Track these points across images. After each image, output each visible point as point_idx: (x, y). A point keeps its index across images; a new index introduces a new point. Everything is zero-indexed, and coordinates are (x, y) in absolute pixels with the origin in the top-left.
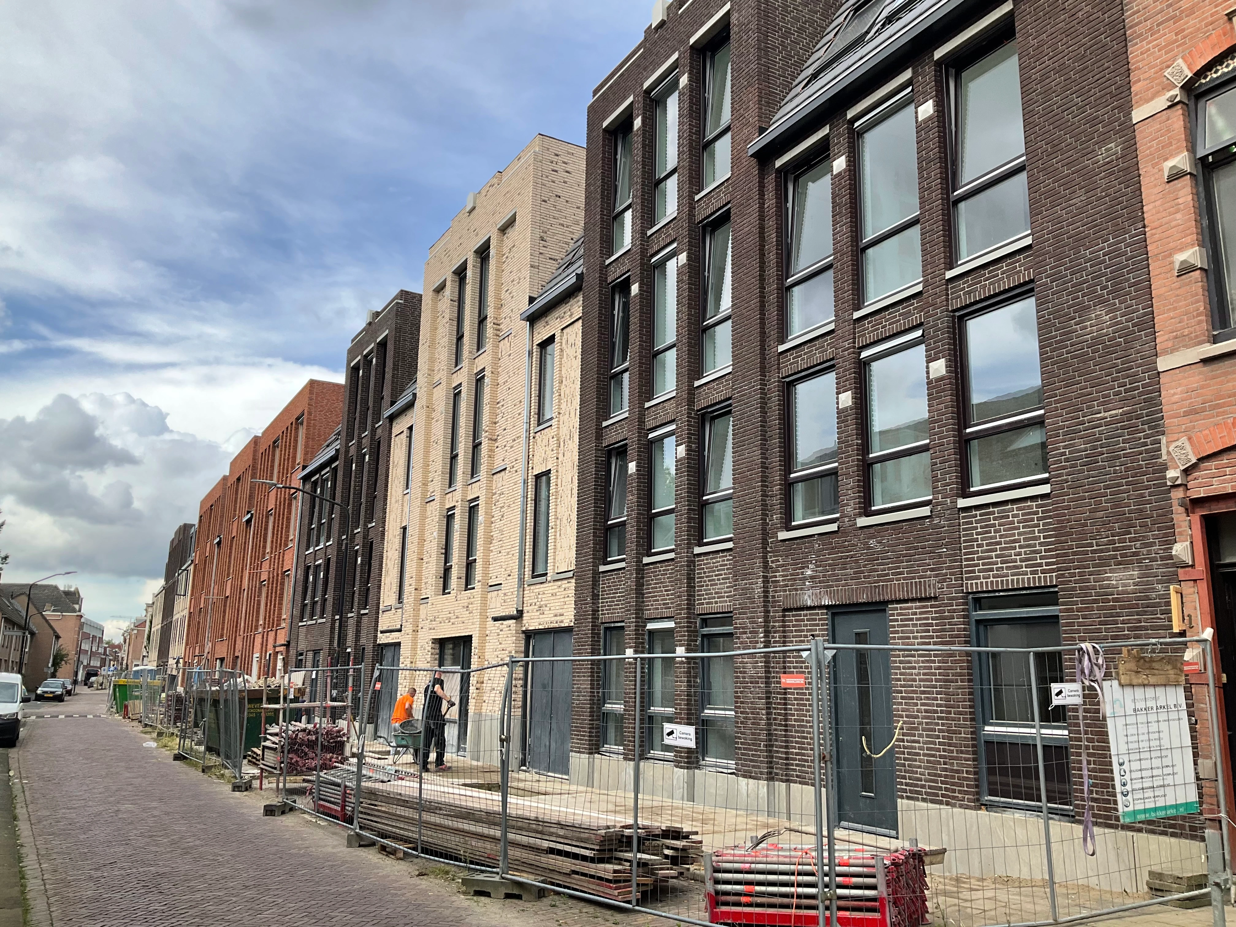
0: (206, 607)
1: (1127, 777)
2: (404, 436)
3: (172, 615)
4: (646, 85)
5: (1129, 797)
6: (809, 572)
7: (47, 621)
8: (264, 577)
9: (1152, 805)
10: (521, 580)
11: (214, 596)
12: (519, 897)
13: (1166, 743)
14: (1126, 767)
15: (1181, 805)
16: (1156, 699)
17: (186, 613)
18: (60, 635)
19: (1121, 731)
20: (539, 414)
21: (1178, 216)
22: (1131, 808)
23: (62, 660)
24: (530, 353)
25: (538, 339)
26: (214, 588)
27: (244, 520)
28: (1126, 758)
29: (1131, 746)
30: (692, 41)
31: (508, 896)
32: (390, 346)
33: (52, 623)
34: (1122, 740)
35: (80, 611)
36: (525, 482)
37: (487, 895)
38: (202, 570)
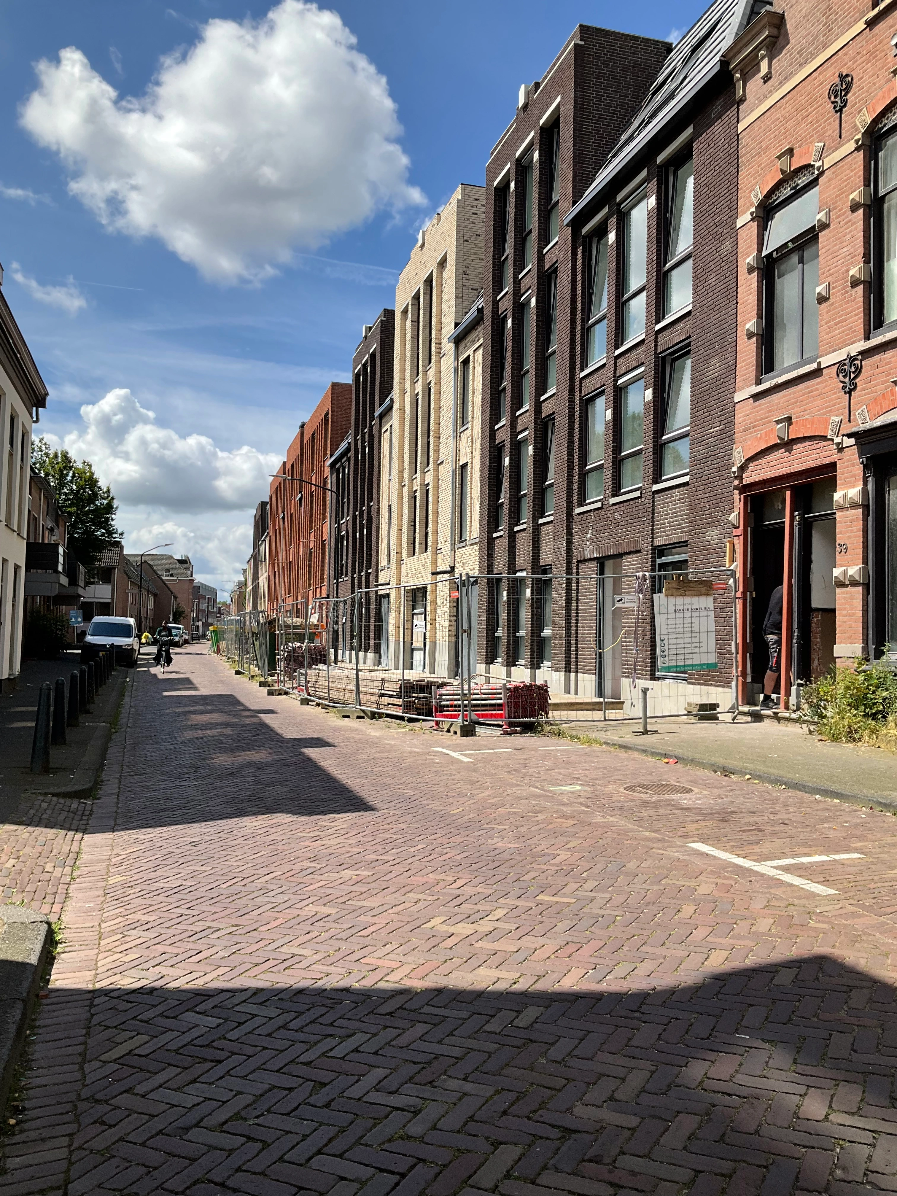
0: (278, 571)
1: (666, 648)
2: (388, 433)
3: (258, 579)
4: (517, 154)
5: (667, 659)
6: (589, 535)
7: (165, 584)
8: (312, 546)
9: (683, 664)
10: (453, 545)
11: (283, 561)
12: (363, 717)
13: (696, 629)
14: (666, 642)
15: (704, 664)
16: (691, 604)
17: (266, 575)
18: (178, 596)
19: (664, 622)
20: (463, 418)
21: (750, 297)
22: (667, 665)
23: (180, 616)
24: (456, 370)
25: (461, 360)
26: (283, 555)
27: (298, 498)
28: (666, 637)
29: (670, 630)
30: (541, 122)
31: (358, 717)
32: (378, 358)
33: (170, 586)
34: (664, 627)
35: (192, 576)
36: (454, 472)
37: (348, 717)
38: (275, 542)
